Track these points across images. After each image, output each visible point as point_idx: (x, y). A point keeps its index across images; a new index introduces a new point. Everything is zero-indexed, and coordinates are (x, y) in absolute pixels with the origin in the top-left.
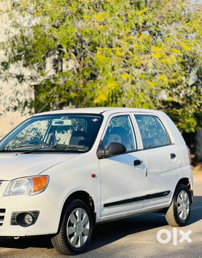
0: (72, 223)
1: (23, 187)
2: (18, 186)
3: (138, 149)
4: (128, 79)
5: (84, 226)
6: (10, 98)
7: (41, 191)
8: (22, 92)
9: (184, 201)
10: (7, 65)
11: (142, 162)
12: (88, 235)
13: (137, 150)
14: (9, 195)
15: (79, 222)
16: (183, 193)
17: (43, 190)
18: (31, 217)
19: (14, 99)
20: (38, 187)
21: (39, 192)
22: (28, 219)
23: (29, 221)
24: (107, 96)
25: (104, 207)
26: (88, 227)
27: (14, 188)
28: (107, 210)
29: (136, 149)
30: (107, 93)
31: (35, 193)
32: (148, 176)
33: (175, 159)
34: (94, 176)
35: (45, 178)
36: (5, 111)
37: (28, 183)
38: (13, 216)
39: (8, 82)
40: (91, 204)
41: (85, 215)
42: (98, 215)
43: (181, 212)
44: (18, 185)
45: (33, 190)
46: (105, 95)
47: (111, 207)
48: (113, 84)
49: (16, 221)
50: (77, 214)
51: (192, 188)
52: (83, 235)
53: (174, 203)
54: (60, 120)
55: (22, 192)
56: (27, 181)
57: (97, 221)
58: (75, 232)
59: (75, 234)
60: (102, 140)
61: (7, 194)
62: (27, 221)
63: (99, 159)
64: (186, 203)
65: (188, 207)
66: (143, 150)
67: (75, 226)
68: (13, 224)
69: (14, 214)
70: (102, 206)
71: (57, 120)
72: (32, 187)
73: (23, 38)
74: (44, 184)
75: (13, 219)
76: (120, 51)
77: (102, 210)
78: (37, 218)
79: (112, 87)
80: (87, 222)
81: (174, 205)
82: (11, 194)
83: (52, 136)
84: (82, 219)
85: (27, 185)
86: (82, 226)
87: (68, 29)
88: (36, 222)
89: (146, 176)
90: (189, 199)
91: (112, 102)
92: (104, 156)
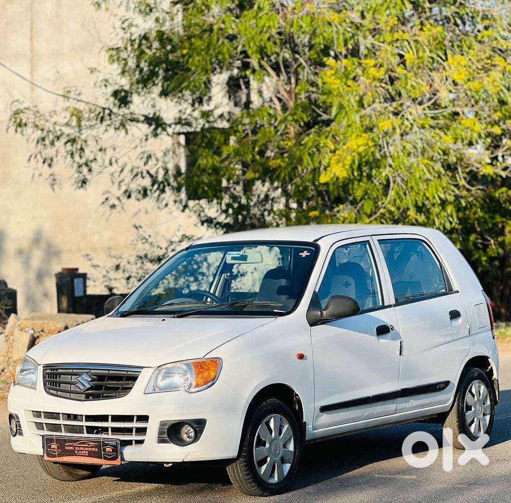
0: (263, 439)
1: (177, 379)
2: (169, 377)
3: (385, 305)
4: (394, 129)
5: (284, 446)
6: (132, 170)
7: (208, 385)
8: (159, 155)
9: (479, 400)
10: (126, 97)
11: (392, 329)
12: (291, 461)
13: (383, 307)
14: (154, 392)
15: (274, 439)
16: (477, 384)
17: (211, 383)
18: (192, 430)
19: (142, 173)
20: (203, 378)
21: (205, 386)
22: (187, 432)
23: (189, 437)
24: (347, 167)
25: (321, 412)
26: (291, 447)
27: (162, 380)
28: (326, 418)
29: (381, 304)
30: (348, 162)
31: (197, 389)
32: (403, 353)
33: (460, 320)
34: (301, 357)
35: (215, 362)
36: (121, 198)
37: (186, 371)
38: (161, 428)
39: (127, 132)
40: (297, 407)
41: (286, 426)
42: (309, 427)
43: (473, 422)
44: (168, 374)
45: (194, 383)
46: (344, 166)
47: (334, 411)
48: (361, 141)
49: (166, 436)
50: (272, 425)
51: (495, 376)
52: (283, 461)
53: (458, 404)
54: (241, 253)
55: (175, 388)
56: (184, 367)
57: (308, 437)
58: (268, 456)
59: (269, 459)
60: (317, 291)
61: (151, 391)
62: (185, 437)
63: (311, 325)
64: (484, 404)
65: (488, 412)
66: (395, 305)
67: (267, 445)
68: (161, 441)
69: (163, 424)
70: (317, 410)
71: (235, 254)
72: (192, 379)
73: (161, 36)
74: (213, 374)
75: (161, 433)
76: (375, 66)
77: (318, 417)
78: (202, 431)
79: (358, 146)
80: (290, 439)
81: (458, 407)
82: (157, 390)
83: (226, 280)
84: (280, 434)
85: (185, 375)
86: (281, 447)
87: (261, 18)
88: (200, 438)
89: (400, 354)
90: (490, 395)
91: (360, 181)
92: (321, 320)
